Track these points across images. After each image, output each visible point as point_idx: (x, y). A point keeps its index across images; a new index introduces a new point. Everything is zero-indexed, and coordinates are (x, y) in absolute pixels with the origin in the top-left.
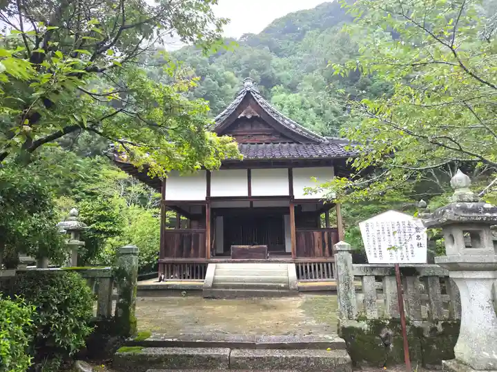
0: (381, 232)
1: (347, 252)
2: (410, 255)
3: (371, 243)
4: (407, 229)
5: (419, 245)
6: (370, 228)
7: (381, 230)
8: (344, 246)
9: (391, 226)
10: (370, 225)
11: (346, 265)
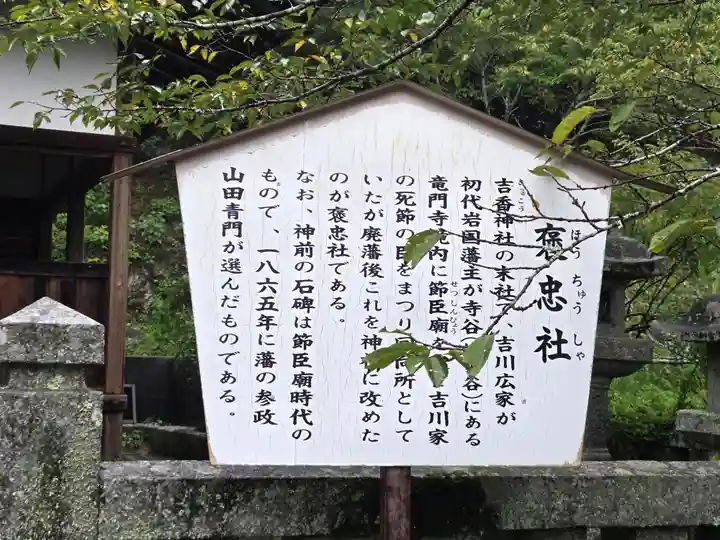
0: (321, 240)
1: (77, 382)
2: (489, 409)
3: (247, 315)
4: (488, 227)
5: (551, 345)
6: (249, 205)
7: (324, 225)
8: (57, 334)
9: (391, 206)
10: (252, 185)
11: (54, 471)
